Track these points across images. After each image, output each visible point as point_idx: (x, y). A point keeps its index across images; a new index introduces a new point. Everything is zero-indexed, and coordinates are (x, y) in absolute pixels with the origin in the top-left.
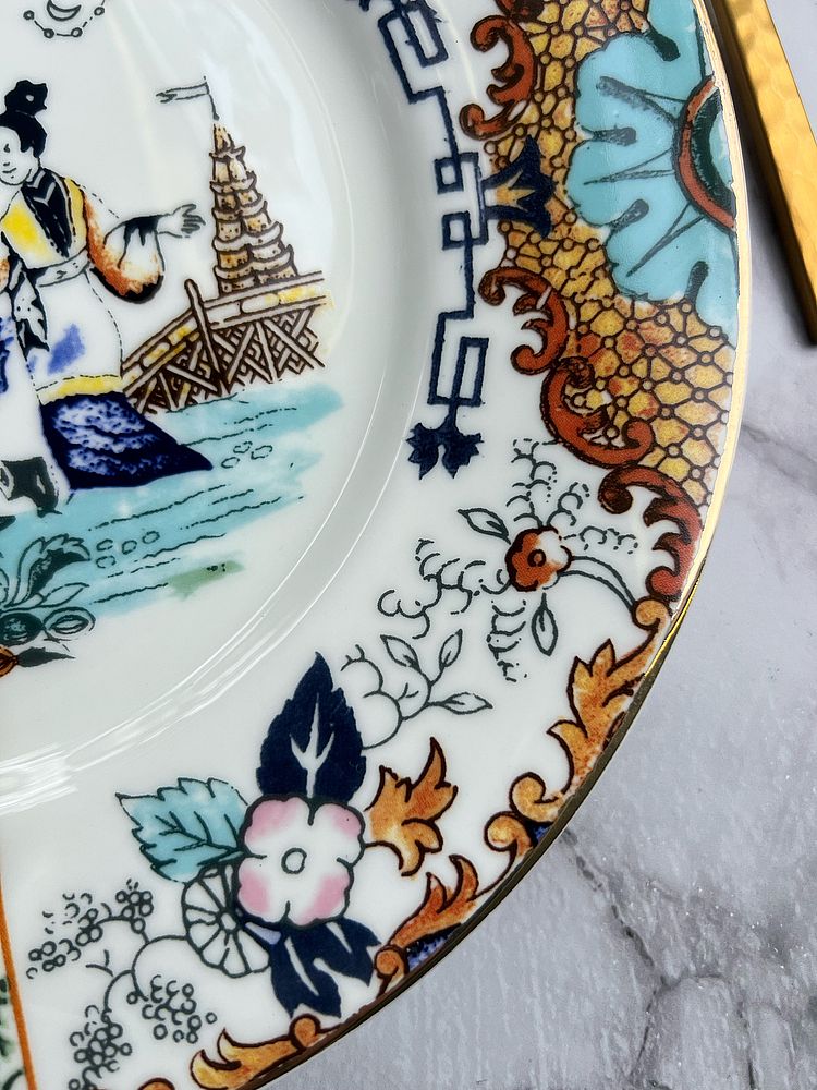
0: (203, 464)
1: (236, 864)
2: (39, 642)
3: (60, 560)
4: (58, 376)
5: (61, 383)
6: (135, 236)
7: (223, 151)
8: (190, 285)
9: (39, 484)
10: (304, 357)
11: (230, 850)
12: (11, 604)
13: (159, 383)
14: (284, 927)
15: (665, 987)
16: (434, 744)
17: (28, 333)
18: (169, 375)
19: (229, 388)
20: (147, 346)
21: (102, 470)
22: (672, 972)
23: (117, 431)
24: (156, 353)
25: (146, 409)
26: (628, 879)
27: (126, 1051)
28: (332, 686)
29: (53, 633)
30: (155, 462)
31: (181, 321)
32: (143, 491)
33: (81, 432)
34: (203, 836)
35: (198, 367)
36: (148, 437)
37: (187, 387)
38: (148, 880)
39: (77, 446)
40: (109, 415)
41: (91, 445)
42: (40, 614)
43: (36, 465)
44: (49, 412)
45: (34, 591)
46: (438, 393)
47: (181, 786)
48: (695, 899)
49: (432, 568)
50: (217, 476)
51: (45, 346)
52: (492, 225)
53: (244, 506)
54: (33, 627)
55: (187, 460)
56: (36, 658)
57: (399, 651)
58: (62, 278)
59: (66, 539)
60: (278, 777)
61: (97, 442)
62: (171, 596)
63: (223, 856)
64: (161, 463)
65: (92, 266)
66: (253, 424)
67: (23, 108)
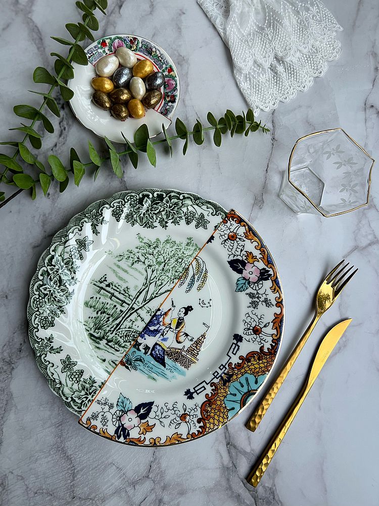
1: (125, 413)
2: (129, 366)
3: (141, 360)
5: (161, 342)
6: (185, 335)
7: (203, 336)
8: (184, 346)
9: (147, 350)
10: (187, 367)
11: (125, 411)
12: (131, 359)
13: (170, 353)
14: (123, 425)
15: (148, 477)
16: (155, 424)
17: (163, 333)
18: (172, 354)
19: (176, 362)
20: (173, 348)
21: (155, 356)
22: (150, 476)
23: (160, 354)
24: (173, 350)
26: (157, 460)
27: (97, 420)
28: (152, 406)
29: (132, 367)
30: (160, 361)
31: (179, 349)
33: (157, 350)
34: (124, 407)
35: (175, 356)
36: (163, 358)
37: (172, 357)
38: (115, 405)
40: (161, 351)
41: (156, 352)
42: (133, 364)
43: (149, 348)
44: (156, 344)
45: (134, 361)
46: (195, 388)
47: (128, 399)
48: (162, 471)
49: (174, 406)
50: (165, 370)
51: (163, 337)
52: (220, 378)
53: (164, 375)
54: (130, 364)
55: (164, 364)
56: (127, 368)
57: (162, 411)
58: (173, 331)
59: (143, 359)
60: (137, 409)
62: (147, 377)
65: (177, 333)
66: (174, 368)
67: (188, 309)
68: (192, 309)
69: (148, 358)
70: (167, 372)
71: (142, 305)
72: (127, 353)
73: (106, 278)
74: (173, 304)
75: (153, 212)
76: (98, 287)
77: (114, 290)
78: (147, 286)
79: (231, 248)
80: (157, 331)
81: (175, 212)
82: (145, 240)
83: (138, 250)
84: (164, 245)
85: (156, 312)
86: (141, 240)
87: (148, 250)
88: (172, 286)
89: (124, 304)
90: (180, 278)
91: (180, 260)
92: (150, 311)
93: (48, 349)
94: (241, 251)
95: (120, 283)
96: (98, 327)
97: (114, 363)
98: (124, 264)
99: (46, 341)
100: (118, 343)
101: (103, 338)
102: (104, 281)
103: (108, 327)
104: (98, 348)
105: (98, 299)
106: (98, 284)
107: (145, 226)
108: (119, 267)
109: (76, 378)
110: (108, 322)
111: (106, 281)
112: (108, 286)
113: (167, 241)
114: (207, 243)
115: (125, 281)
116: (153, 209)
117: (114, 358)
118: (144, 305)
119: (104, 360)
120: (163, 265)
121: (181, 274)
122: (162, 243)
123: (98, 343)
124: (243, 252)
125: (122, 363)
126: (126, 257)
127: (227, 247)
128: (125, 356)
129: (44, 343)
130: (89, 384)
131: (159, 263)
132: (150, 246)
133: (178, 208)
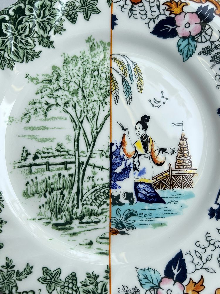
0: (164, 202)
1: (157, 289)
2: (124, 230)
3: (132, 215)
4: (139, 177)
5: (140, 179)
6: (161, 152)
7: (183, 138)
8: (170, 165)
9: (131, 198)
10: (189, 185)
11: (157, 286)
12: (120, 221)
13: (159, 184)
16: (202, 277)
17: (136, 167)
18: (161, 182)
19: (173, 188)
20: (158, 175)
21: (144, 199)
23: (148, 191)
24: (160, 177)
25: (155, 188)
28: (182, 258)
29: (127, 229)
30: (155, 200)
31: (166, 172)
32: (151, 205)
33: (141, 190)
34: (152, 281)
35: (168, 182)
36: (155, 194)
37: (164, 186)
38: (139, 287)
39: (140, 192)
40: (148, 188)
41: (143, 193)
42: (126, 224)
43: (131, 194)
44: (136, 184)
45: (125, 219)
46: (217, 202)
47: (149, 269)
49: (208, 239)
50: (166, 205)
51: (138, 170)
53: (170, 213)
54: (124, 227)
55: (161, 201)
56: (123, 233)
57: (198, 255)
58: (144, 157)
59: (134, 211)
60: (168, 273)
61: (144, 192)
62: (152, 227)
63: (155, 287)
64: (156, 200)
65: (151, 156)
66: (176, 196)
67: (144, 121)
68: (149, 118)
69: (138, 206)
70: (172, 206)
71: (89, 152)
72: (110, 216)
73: (27, 151)
74: (123, 127)
75: (23, 35)
76: (25, 166)
77: (46, 157)
78: (80, 128)
79: (144, 12)
80: (126, 170)
81: (48, 17)
82: (41, 78)
83: (40, 95)
84: (65, 69)
85: (111, 149)
86: (35, 81)
87: (51, 87)
88: (107, 108)
89: (69, 166)
90: (110, 93)
91: (96, 73)
92: (103, 153)
93: (14, 277)
94: (158, 7)
95: (47, 145)
96: (58, 211)
97: (103, 238)
98: (36, 121)
99: (5, 270)
100: (92, 213)
101: (72, 219)
102: (27, 155)
103: (68, 203)
104: (74, 234)
105: (35, 180)
106: (23, 163)
107: (27, 58)
108: (32, 128)
109: (72, 288)
110: (65, 198)
111: (29, 154)
112: (35, 157)
113: (66, 62)
114: (112, 28)
115: (51, 140)
116: (21, 32)
117: (100, 233)
118: (92, 151)
119: (91, 243)
120: (80, 91)
121: (108, 88)
122: (62, 69)
123: (70, 229)
124: (162, 7)
125: (113, 232)
126: (32, 111)
127: (139, 16)
128: (110, 221)
129: (5, 274)
130: (92, 283)
131: (75, 93)
132: (50, 81)
133: (49, 10)
